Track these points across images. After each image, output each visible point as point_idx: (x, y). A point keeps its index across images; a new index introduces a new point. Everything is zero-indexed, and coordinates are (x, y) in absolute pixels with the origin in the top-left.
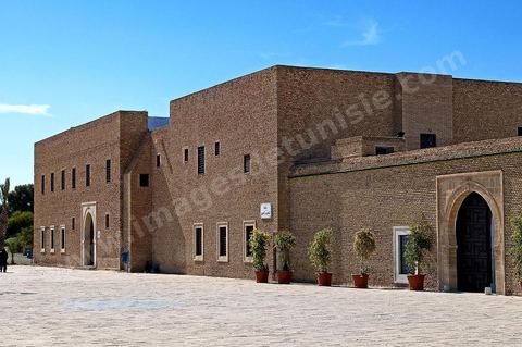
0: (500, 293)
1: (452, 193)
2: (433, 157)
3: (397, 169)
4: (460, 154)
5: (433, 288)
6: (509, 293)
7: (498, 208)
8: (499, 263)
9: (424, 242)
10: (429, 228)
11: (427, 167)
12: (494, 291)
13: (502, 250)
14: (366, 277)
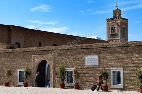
0: (52, 87)
1: (37, 60)
2: (31, 50)
3: (19, 53)
4: (40, 50)
5: (30, 86)
6: (54, 87)
7: (52, 65)
8: (52, 79)
9: (28, 73)
10: (29, 69)
11: (29, 53)
12: (50, 87)
13: (53, 76)
14: (8, 83)
